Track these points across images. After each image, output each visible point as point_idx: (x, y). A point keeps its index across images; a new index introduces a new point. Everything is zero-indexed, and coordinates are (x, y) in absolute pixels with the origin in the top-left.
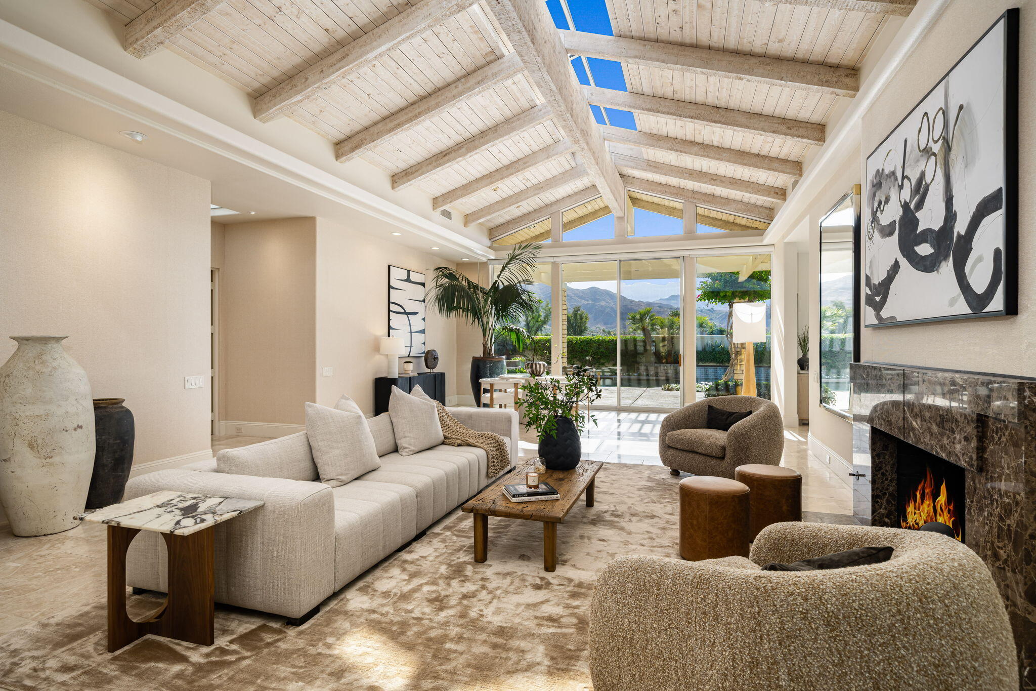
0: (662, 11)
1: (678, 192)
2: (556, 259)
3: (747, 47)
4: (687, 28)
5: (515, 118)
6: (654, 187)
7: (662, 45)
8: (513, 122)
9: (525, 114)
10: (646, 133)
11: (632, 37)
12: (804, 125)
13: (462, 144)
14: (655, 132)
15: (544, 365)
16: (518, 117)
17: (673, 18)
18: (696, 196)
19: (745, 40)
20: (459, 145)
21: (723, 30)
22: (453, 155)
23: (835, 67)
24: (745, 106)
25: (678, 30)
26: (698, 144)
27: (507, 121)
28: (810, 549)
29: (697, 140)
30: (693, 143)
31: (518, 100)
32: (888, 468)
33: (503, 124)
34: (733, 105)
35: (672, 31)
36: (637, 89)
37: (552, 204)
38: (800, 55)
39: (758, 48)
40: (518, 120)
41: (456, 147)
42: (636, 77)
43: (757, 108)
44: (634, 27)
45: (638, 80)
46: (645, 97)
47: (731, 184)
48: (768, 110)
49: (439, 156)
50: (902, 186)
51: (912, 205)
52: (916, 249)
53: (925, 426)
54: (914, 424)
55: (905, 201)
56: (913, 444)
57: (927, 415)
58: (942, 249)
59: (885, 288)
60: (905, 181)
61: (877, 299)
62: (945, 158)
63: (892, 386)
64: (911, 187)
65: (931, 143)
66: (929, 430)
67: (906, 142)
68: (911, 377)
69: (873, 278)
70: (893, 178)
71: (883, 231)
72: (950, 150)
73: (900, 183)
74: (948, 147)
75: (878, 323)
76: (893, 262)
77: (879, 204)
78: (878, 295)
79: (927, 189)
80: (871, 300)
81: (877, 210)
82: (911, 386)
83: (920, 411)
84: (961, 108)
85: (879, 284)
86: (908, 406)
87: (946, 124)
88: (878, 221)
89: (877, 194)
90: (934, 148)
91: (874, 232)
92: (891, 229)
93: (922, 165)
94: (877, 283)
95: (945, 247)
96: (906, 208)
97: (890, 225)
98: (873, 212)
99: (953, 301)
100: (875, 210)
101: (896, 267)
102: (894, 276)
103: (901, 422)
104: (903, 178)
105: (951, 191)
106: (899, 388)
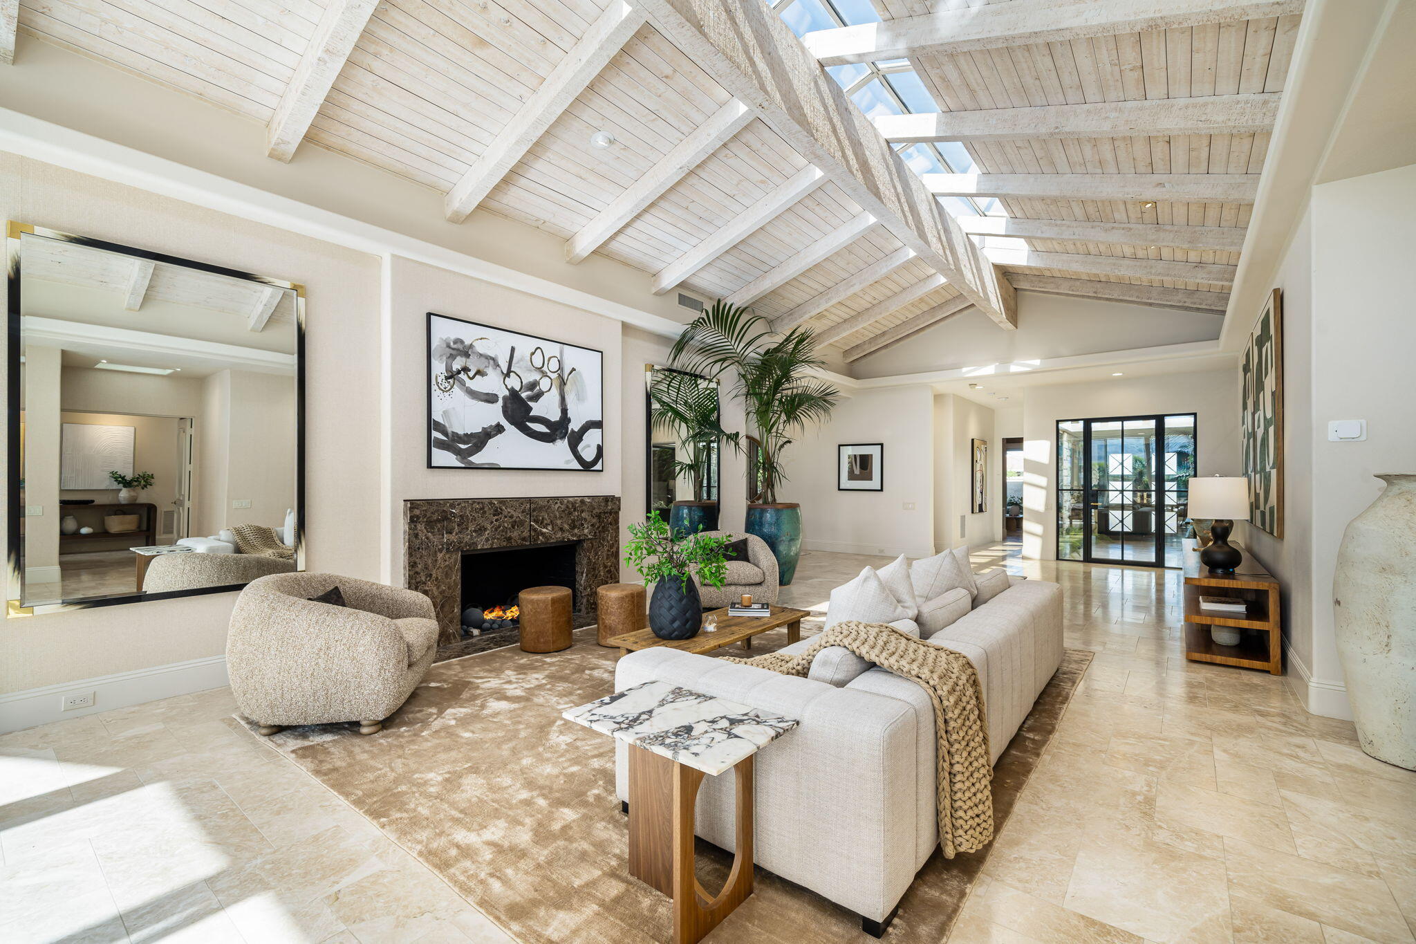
50: (508, 375)
51: (524, 395)
52: (527, 423)
53: (556, 528)
54: (544, 530)
55: (512, 388)
56: (542, 543)
57: (559, 522)
58: (558, 433)
59: (480, 440)
60: (511, 374)
61: (463, 446)
62: (560, 386)
63: (513, 512)
64: (522, 383)
65: (545, 369)
66: (561, 529)
67: (513, 349)
68: (541, 503)
69: (451, 427)
70: (491, 362)
71: (473, 394)
72: (565, 384)
73: (505, 372)
74: (563, 383)
75: (463, 466)
76: (494, 424)
77: (466, 369)
78: (465, 443)
79: (540, 394)
80: (448, 445)
81: (459, 372)
82: (541, 509)
83: (551, 521)
84: (574, 370)
85: (466, 435)
86: (536, 521)
87: (561, 368)
88: (462, 383)
89: (459, 358)
90: (549, 374)
91: (452, 387)
92: (490, 399)
93: (536, 376)
94: (461, 432)
95: (561, 432)
96: (514, 394)
97: (487, 394)
98: (449, 369)
99: (568, 462)
100: (454, 369)
101: (499, 429)
102: (496, 435)
103: (526, 534)
104: (509, 371)
105: (566, 406)
106: (523, 512)
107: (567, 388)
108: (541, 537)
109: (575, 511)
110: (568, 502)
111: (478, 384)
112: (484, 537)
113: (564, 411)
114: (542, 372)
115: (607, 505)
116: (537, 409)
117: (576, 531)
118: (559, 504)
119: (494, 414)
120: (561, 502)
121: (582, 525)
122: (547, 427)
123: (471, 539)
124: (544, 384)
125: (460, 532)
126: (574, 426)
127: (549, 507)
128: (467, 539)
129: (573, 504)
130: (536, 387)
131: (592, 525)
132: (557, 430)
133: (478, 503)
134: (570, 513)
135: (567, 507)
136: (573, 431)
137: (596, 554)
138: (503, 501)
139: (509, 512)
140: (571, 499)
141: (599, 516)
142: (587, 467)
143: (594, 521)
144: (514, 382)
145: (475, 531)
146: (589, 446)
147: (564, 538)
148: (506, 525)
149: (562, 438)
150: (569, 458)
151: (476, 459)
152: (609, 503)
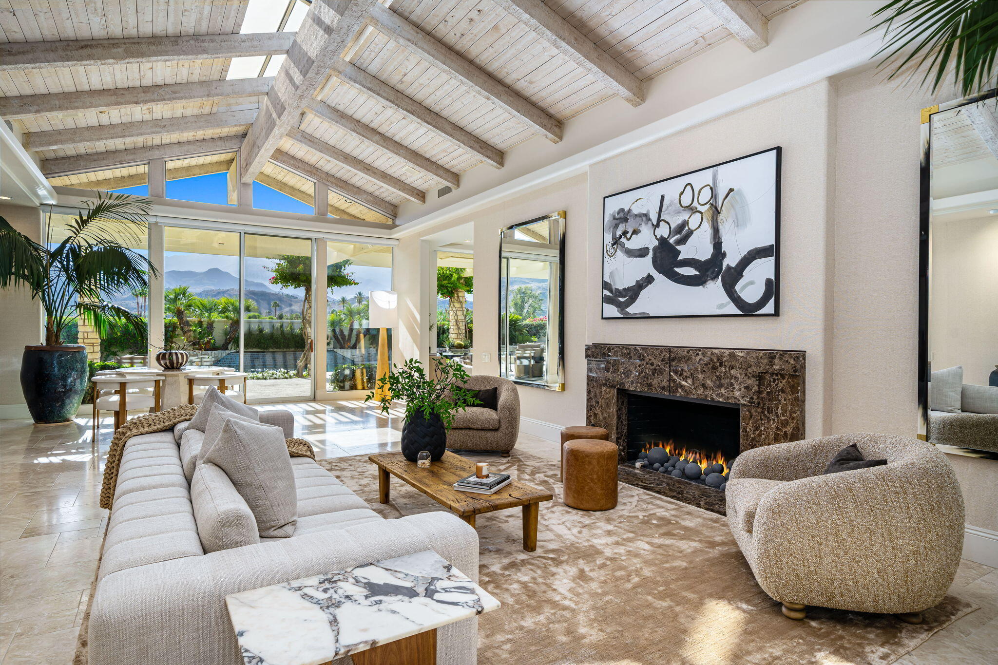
0: (459, 14)
1: (311, 170)
2: (159, 220)
3: (501, 75)
4: (467, 38)
5: (207, 38)
6: (286, 159)
7: (432, 40)
8: (203, 41)
9: (221, 37)
10: (329, 106)
11: (407, 19)
12: (491, 148)
13: (116, 41)
14: (341, 108)
15: (181, 354)
16: (212, 37)
17: (464, 24)
18: (329, 179)
19: (506, 70)
20: (112, 41)
21: (497, 54)
22: (99, 51)
23: (550, 116)
24: (454, 119)
25: (459, 35)
26: (379, 133)
27: (196, 37)
28: (788, 460)
29: (380, 130)
30: (374, 131)
31: (228, 19)
32: (624, 417)
33: (187, 38)
34: (445, 113)
35: (452, 34)
36: (362, 64)
37: (152, 147)
38: (534, 99)
39: (509, 80)
40: (213, 41)
41: (106, 42)
42: (372, 53)
43: (461, 124)
44: (418, 11)
45: (373, 55)
46: (366, 75)
47: (383, 177)
48: (470, 128)
49: (71, 44)
50: (658, 226)
51: (672, 241)
52: (676, 269)
53: (697, 384)
54: (684, 383)
55: (662, 237)
56: (681, 396)
57: (701, 376)
58: (709, 273)
59: (633, 293)
60: (662, 223)
61: (622, 300)
62: (713, 217)
63: (653, 360)
64: (670, 228)
65: (695, 204)
66: (703, 385)
67: (663, 197)
68: (680, 353)
69: (615, 285)
70: (644, 218)
71: (630, 253)
72: (719, 213)
73: (655, 223)
74: (716, 211)
75: (622, 316)
76: (645, 276)
77: (625, 233)
78: (623, 297)
79: (690, 233)
80: (613, 300)
81: (620, 237)
82: (680, 359)
83: (692, 374)
84: (731, 190)
85: (624, 289)
86: (676, 372)
87: (714, 196)
88: (623, 245)
89: (621, 225)
90: (700, 208)
91: (616, 251)
92: (642, 253)
93: (685, 216)
94: (621, 288)
95: (713, 272)
96: (663, 241)
97: (641, 249)
98: (614, 237)
99: (721, 306)
100: (618, 236)
101: (649, 279)
102: (647, 286)
103: (665, 383)
104: (659, 220)
105: (720, 238)
106: (662, 361)
107: (721, 217)
108: (680, 390)
109: (721, 365)
110: (712, 354)
111: (634, 243)
112: (630, 380)
113: (717, 245)
114: (692, 209)
115: (771, 363)
116: (685, 252)
117: (723, 391)
118: (700, 356)
119: (645, 266)
120: (703, 354)
121: (732, 384)
122: (696, 269)
123: (621, 379)
124: (694, 221)
125: (614, 372)
126: (731, 260)
127: (689, 359)
128: (618, 379)
129: (719, 358)
130: (685, 227)
131: (746, 388)
132: (707, 270)
133: (626, 349)
134: (714, 368)
135: (711, 360)
136: (729, 267)
137: (757, 428)
138: (645, 348)
139: (650, 360)
140: (716, 351)
141: (760, 377)
142: (748, 310)
143: (750, 382)
144: (663, 231)
145: (624, 373)
146: (752, 283)
147: (706, 396)
148: (647, 372)
149: (714, 278)
150: (724, 302)
151: (632, 310)
152: (776, 361)
